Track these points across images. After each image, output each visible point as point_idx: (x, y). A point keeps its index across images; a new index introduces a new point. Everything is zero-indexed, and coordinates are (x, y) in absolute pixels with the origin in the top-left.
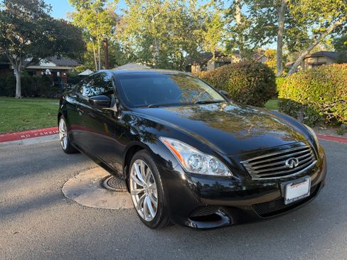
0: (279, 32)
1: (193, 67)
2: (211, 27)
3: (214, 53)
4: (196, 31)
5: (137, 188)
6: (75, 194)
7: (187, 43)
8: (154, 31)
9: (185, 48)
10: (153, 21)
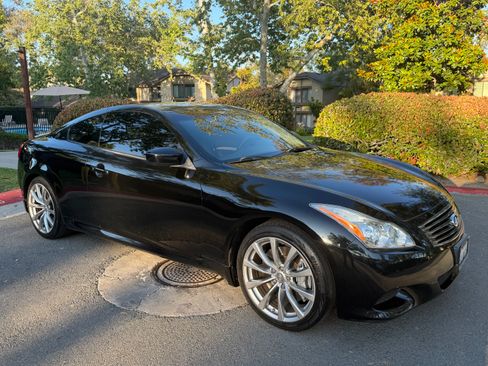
0: (262, 47)
1: (138, 91)
2: (167, 34)
3: (171, 72)
4: (142, 40)
5: (255, 278)
6: (132, 302)
7: (130, 56)
8: (79, 36)
9: (127, 63)
10: (74, 21)
